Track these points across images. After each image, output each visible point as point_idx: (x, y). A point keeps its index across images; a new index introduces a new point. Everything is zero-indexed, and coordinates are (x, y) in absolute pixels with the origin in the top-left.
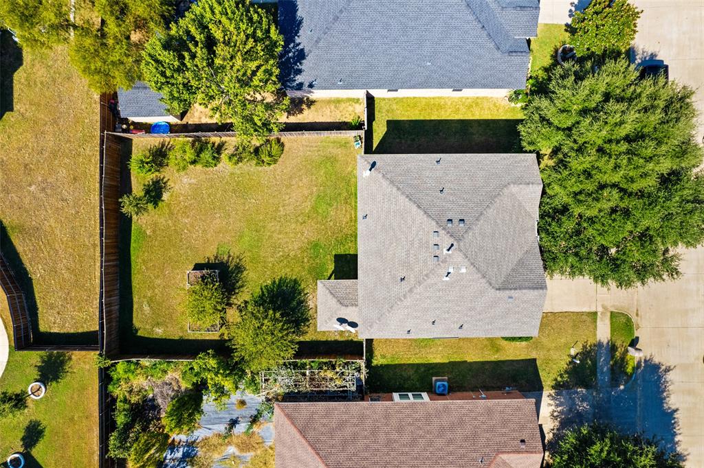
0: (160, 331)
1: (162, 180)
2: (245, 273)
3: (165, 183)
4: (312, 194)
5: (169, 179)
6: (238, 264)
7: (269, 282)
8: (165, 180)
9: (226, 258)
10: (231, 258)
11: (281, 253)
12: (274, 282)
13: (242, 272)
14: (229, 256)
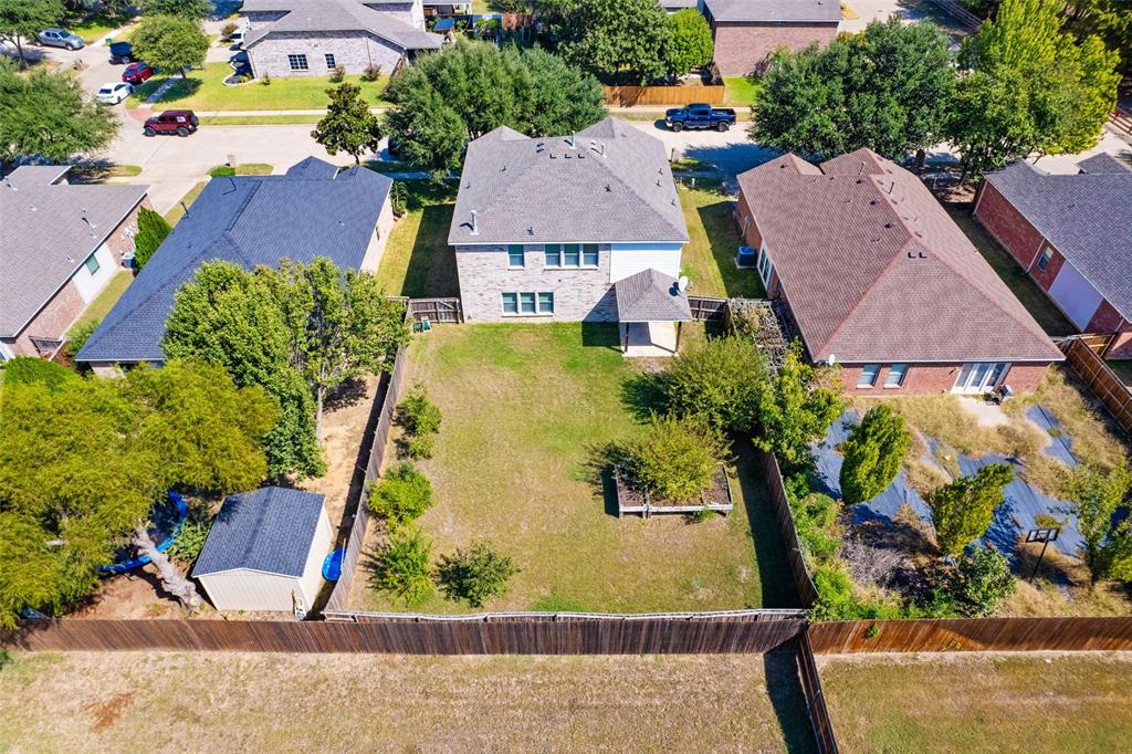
0: (744, 571)
1: (441, 566)
2: (617, 444)
3: (448, 563)
4: (491, 370)
5: (442, 556)
6: (602, 453)
7: (631, 415)
8: (442, 562)
9: (594, 469)
10: (593, 463)
11: (584, 402)
12: (632, 409)
13: (616, 448)
14: (591, 465)
